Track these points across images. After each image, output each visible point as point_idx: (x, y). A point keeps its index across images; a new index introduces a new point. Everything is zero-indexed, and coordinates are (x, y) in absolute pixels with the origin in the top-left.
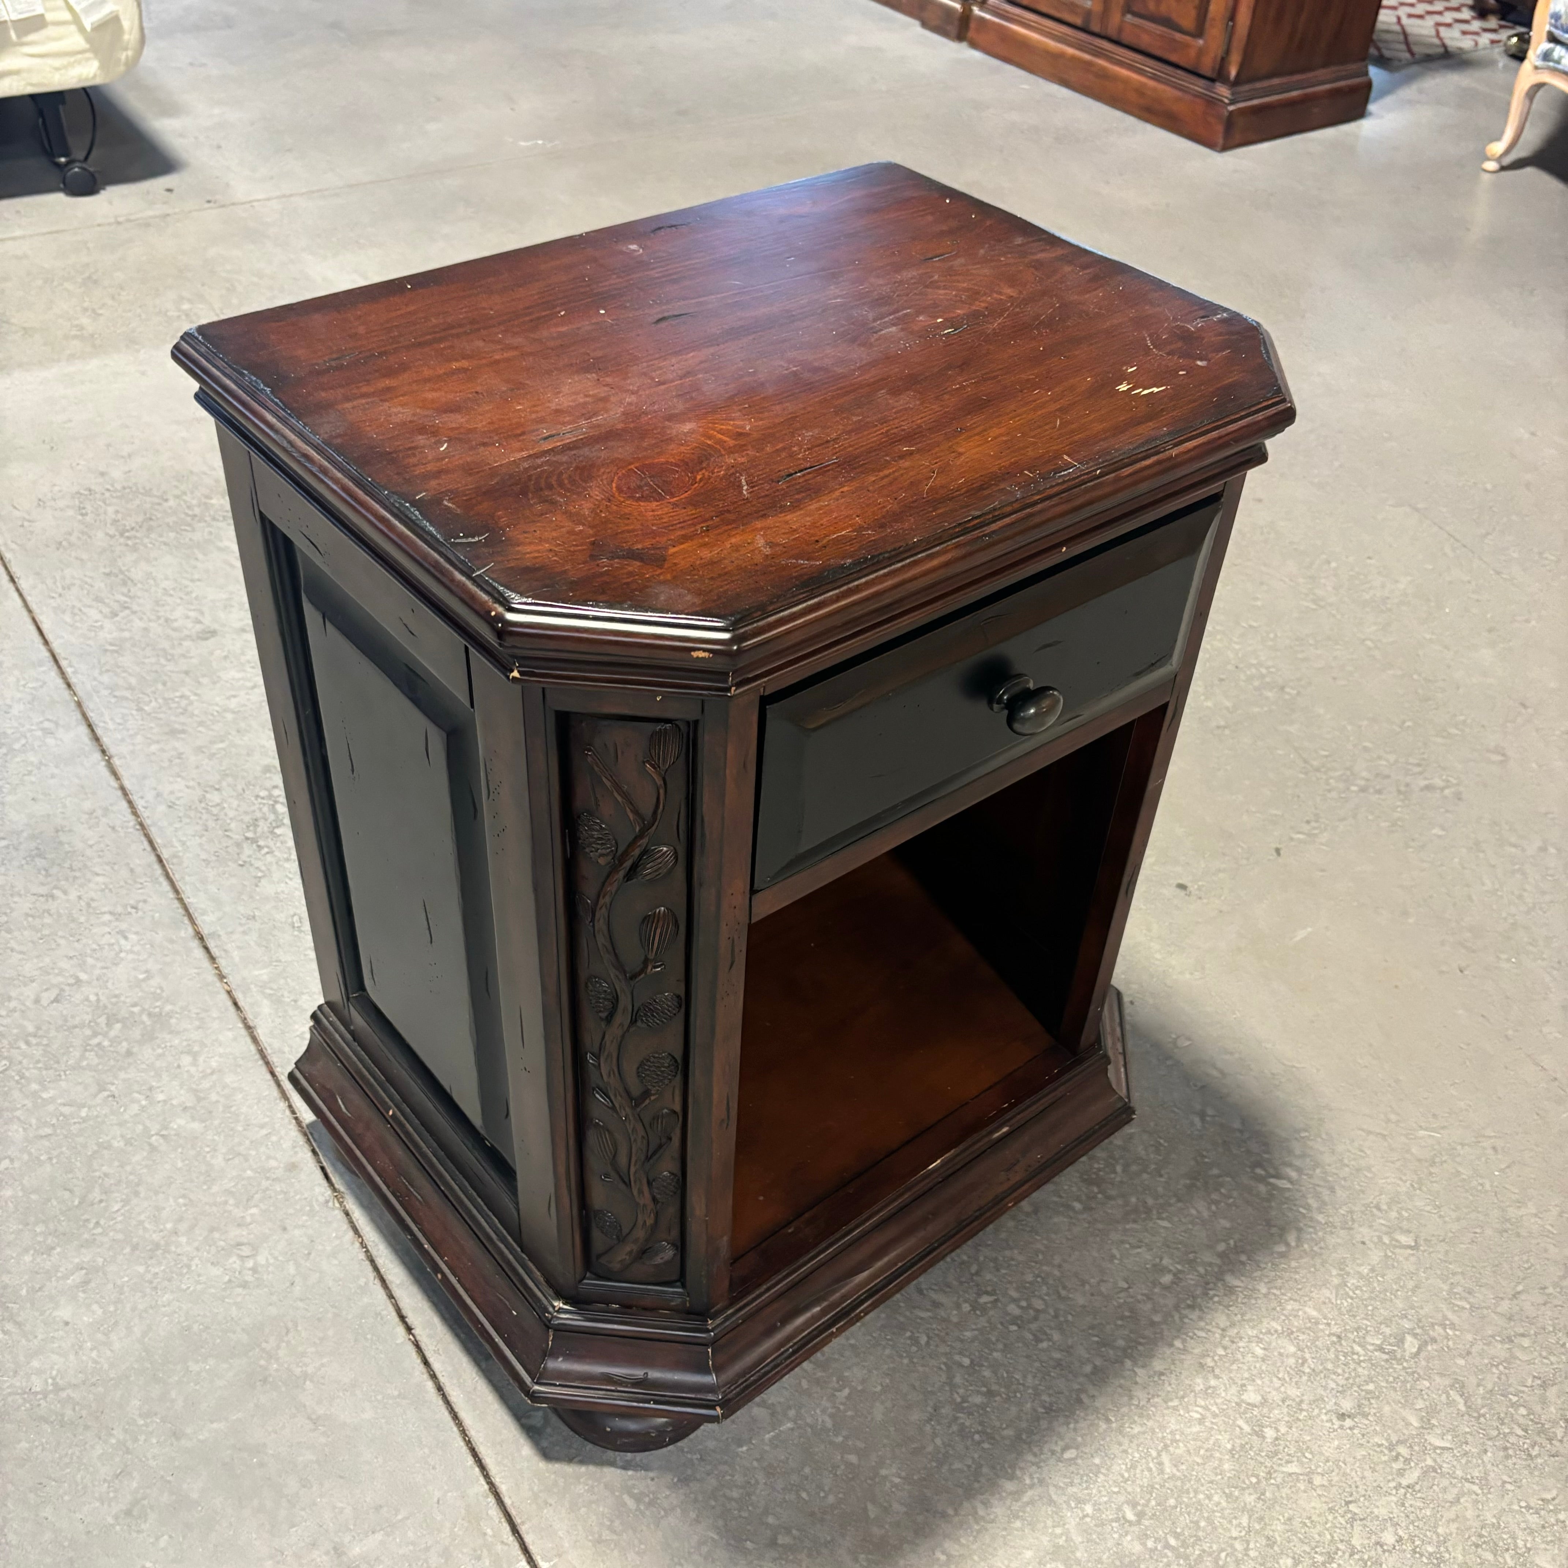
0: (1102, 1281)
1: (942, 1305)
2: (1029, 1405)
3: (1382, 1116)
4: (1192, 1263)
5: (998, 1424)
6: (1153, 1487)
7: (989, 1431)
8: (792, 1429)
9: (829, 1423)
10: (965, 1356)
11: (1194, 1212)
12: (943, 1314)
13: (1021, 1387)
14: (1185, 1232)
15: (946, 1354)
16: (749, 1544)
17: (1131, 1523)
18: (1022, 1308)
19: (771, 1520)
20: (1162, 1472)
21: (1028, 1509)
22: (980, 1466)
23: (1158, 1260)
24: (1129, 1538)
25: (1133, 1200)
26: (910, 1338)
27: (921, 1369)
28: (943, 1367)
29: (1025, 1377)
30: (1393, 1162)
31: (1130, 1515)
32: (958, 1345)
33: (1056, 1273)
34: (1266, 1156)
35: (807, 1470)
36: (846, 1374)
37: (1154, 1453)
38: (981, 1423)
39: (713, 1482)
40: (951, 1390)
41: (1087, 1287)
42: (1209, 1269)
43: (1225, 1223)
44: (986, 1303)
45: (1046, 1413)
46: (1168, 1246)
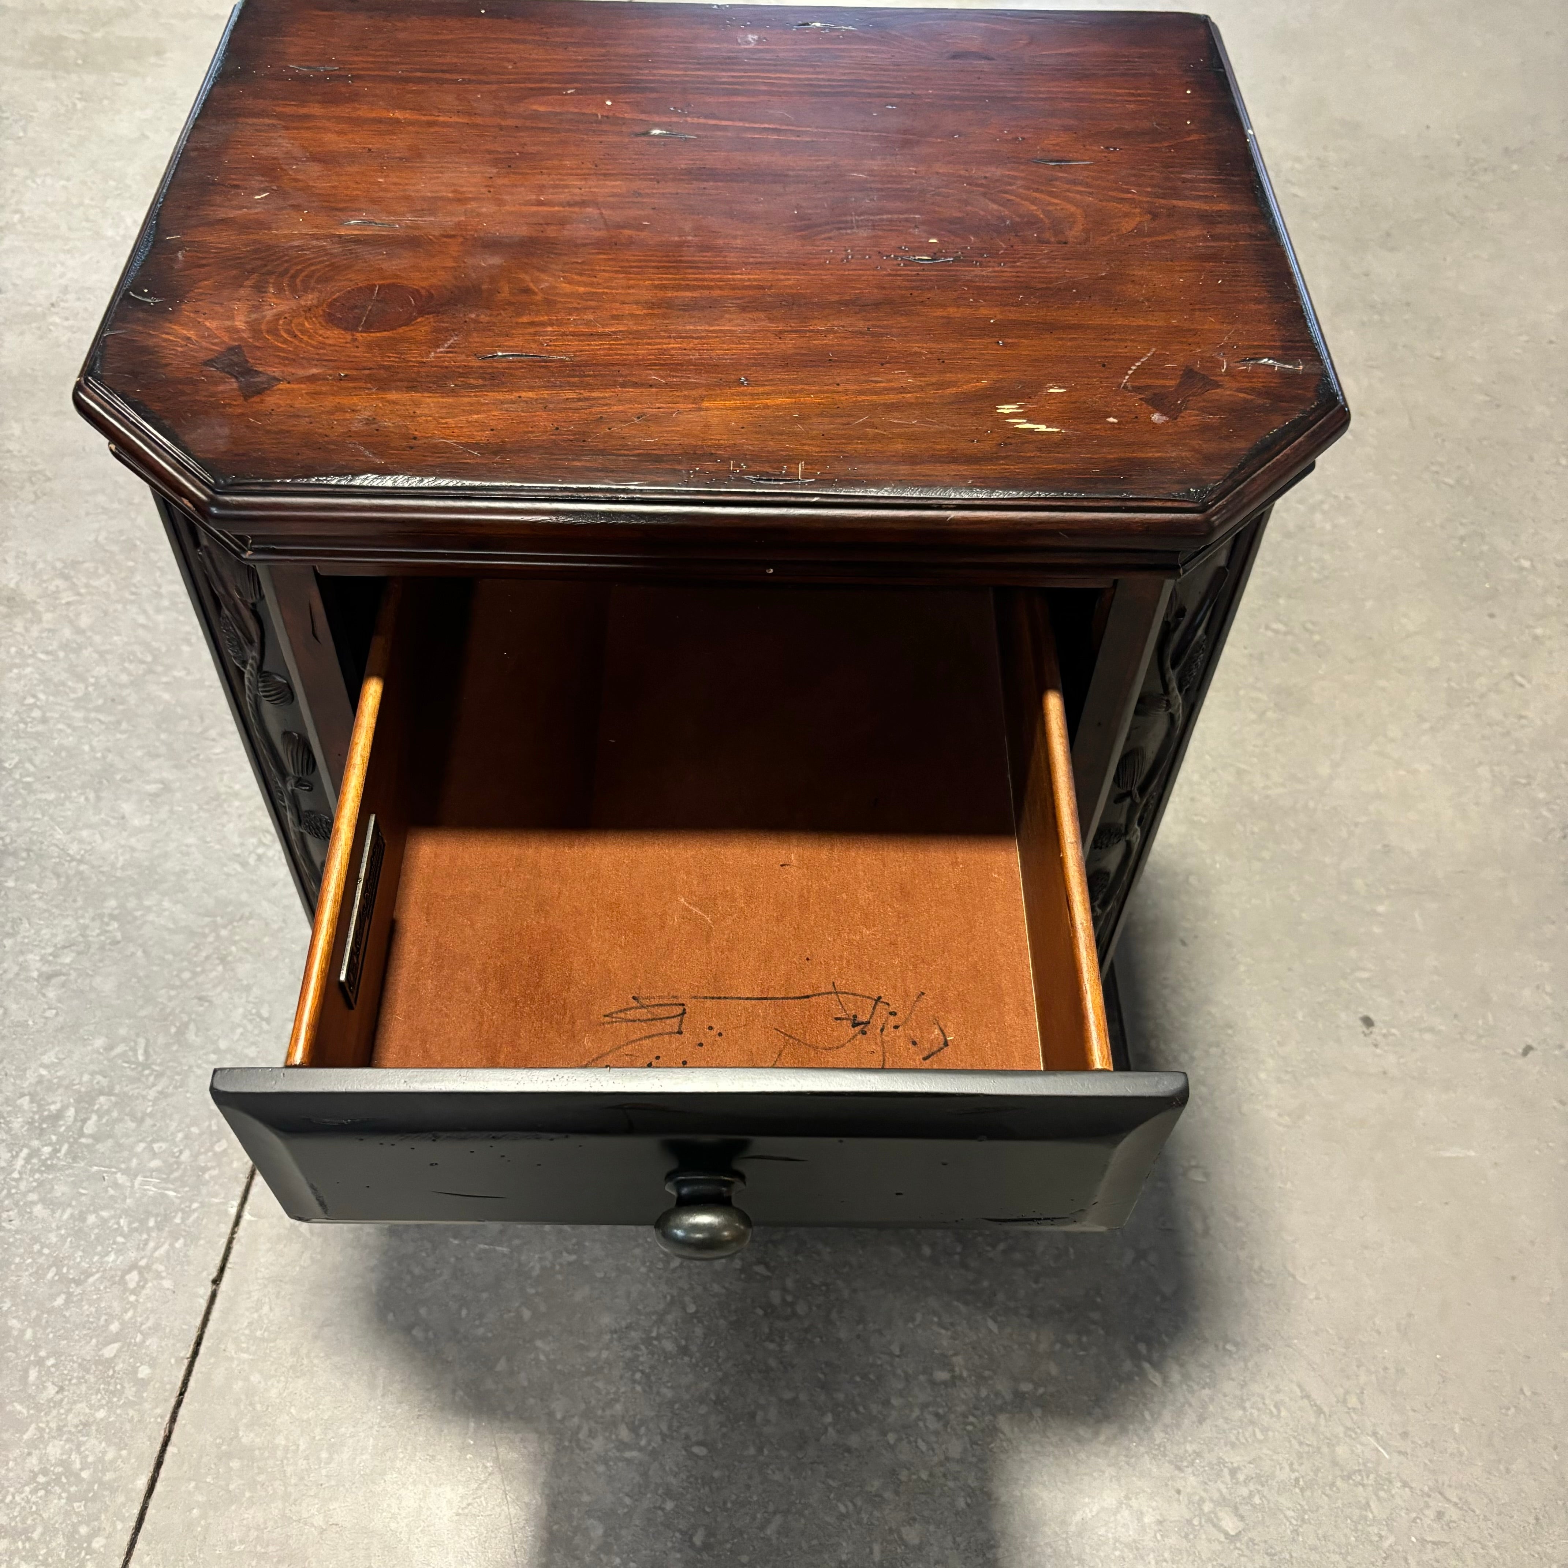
0: (879, 1332)
2: (706, 1385)
3: (1341, 1391)
4: (981, 1380)
5: (665, 1379)
6: (741, 1533)
7: (653, 1378)
8: (504, 1255)
9: (536, 1272)
10: (695, 1303)
11: (1033, 1336)
13: (715, 1366)
14: (1005, 1347)
15: (681, 1289)
16: (390, 1317)
17: (692, 1546)
18: (784, 1300)
19: (423, 1311)
20: (762, 1528)
21: (620, 1464)
22: (617, 1400)
23: (951, 1352)
24: (678, 1556)
25: (986, 1284)
27: (649, 1285)
28: (669, 1298)
29: (727, 1359)
30: (1301, 1443)
31: (698, 1540)
32: (699, 1289)
33: (846, 1294)
34: (1166, 1339)
35: (485, 1295)
36: (587, 1244)
37: (771, 1508)
38: (652, 1368)
39: (410, 1249)
40: (655, 1323)
41: (861, 1327)
42: (992, 1396)
43: (1054, 1370)
44: (757, 1273)
45: (715, 1403)
46: (974, 1348)
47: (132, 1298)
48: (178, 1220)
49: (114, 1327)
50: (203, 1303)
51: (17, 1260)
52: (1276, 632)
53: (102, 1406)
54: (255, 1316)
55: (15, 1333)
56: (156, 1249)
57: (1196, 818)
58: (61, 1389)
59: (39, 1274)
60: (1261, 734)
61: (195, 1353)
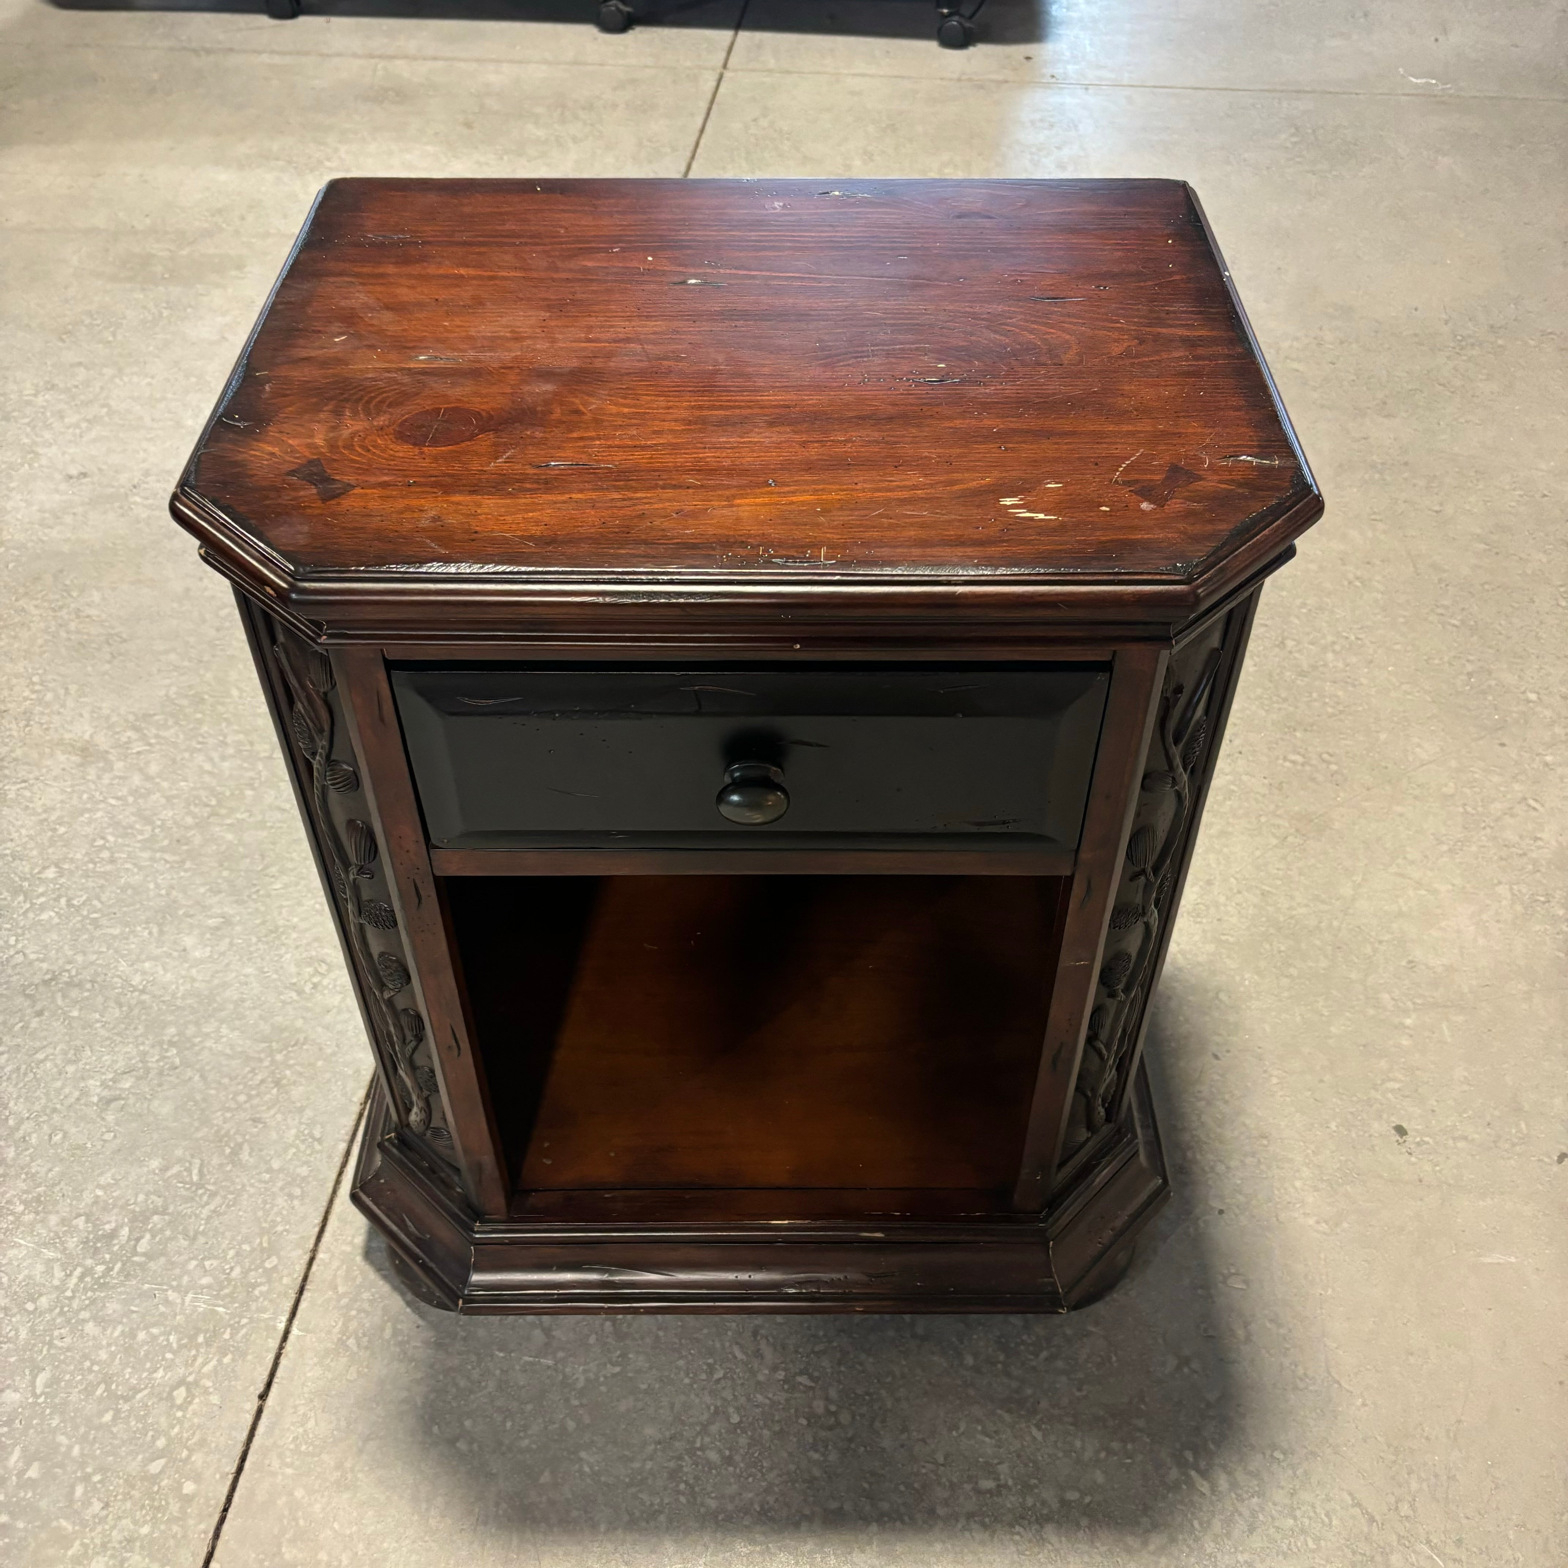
0: (923, 1441)
1: (762, 1358)
2: (750, 1495)
3: (1392, 1500)
4: (1027, 1489)
5: (709, 1489)
7: (697, 1489)
8: (549, 1367)
9: (581, 1384)
10: (739, 1414)
11: (1078, 1444)
12: (756, 1366)
13: (759, 1475)
14: (1050, 1456)
15: (724, 1399)
16: (435, 1429)
18: (827, 1410)
19: (468, 1423)
22: (662, 1512)
23: (996, 1461)
25: (1029, 1392)
26: (709, 1365)
27: (692, 1396)
28: (712, 1408)
29: (771, 1469)
30: (1354, 1553)
32: (743, 1400)
33: (889, 1404)
34: (1212, 1446)
35: (529, 1407)
36: (631, 1356)
38: (697, 1478)
39: (456, 1362)
40: (699, 1433)
41: (904, 1436)
42: (1038, 1505)
43: (1100, 1477)
44: (801, 1383)
45: (759, 1513)
46: (1019, 1456)
47: (179, 1414)
48: (227, 1336)
49: (161, 1443)
50: (249, 1419)
51: (67, 1377)
52: (1294, 762)
53: (145, 1522)
54: (301, 1430)
55: (63, 1449)
56: (204, 1364)
57: (1223, 938)
58: (106, 1505)
59: (88, 1391)
60: (1284, 858)
61: (240, 1469)
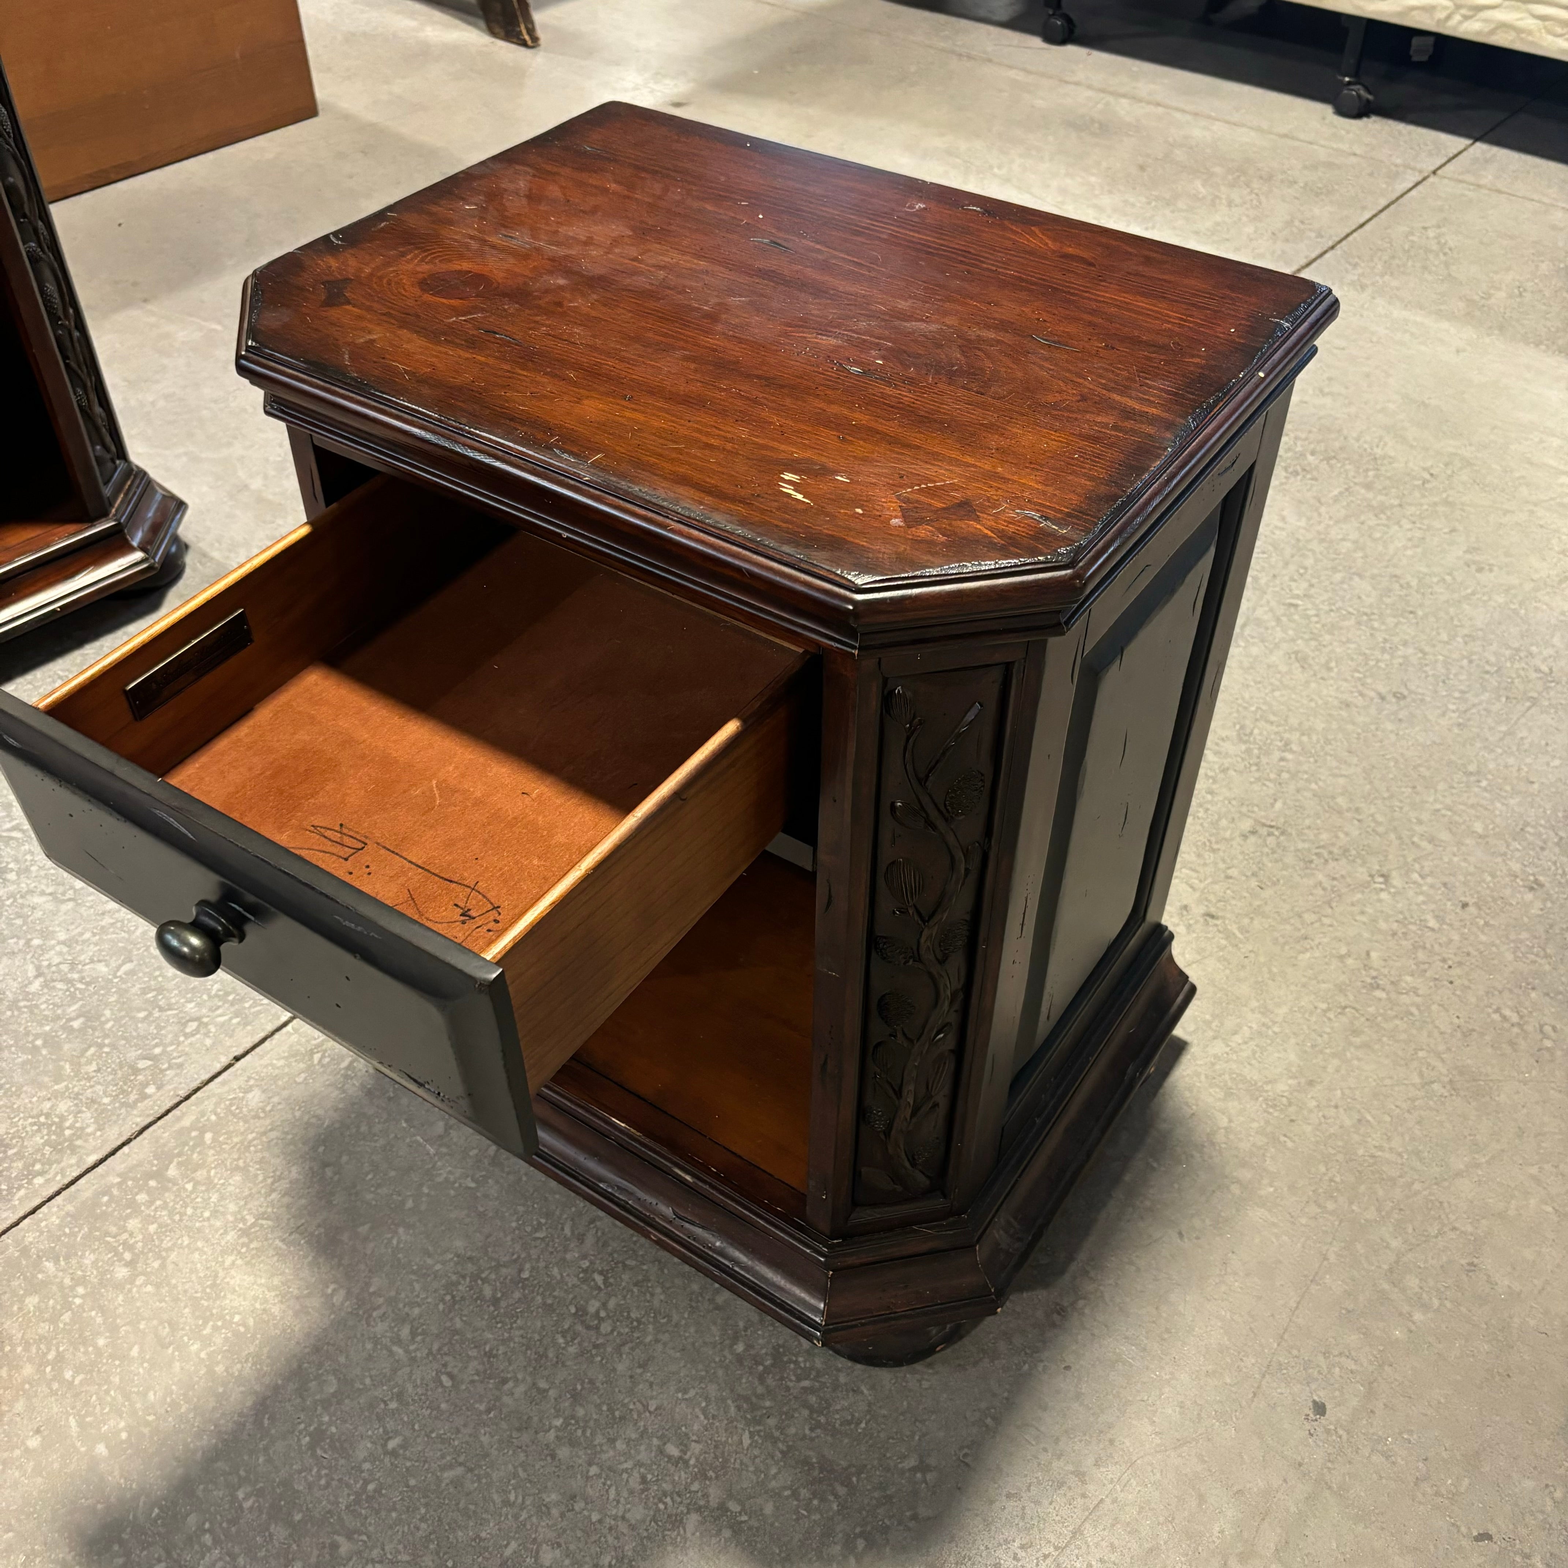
0: (651, 1385)
1: (582, 1243)
2: (490, 1336)
4: (702, 1475)
5: (465, 1312)
6: (425, 1462)
7: (457, 1307)
8: (428, 1154)
9: (440, 1179)
10: (531, 1272)
11: (773, 1471)
12: (572, 1245)
14: (742, 1463)
15: (529, 1255)
16: (321, 1149)
17: (384, 1446)
18: (598, 1312)
19: (345, 1158)
20: (443, 1469)
21: (385, 1352)
22: (419, 1306)
23: (694, 1438)
24: (369, 1445)
25: (768, 1404)
26: (539, 1223)
27: (509, 1238)
28: (515, 1256)
29: (520, 1328)
31: (391, 1444)
32: (542, 1264)
33: (649, 1339)
34: (888, 1550)
35: (393, 1174)
37: (462, 1459)
38: (463, 1298)
39: (371, 1111)
40: (491, 1268)
41: (639, 1371)
42: (700, 1494)
43: (769, 1509)
44: (594, 1280)
45: (485, 1353)
46: (716, 1447)
47: (182, 1039)
48: (247, 1005)
49: (157, 1051)
50: (218, 1067)
51: (141, 975)
52: (1505, 1018)
53: (111, 1096)
54: (241, 1095)
55: (103, 1019)
56: (220, 1016)
57: (1282, 1138)
58: (98, 1070)
59: (144, 991)
60: (1413, 1100)
61: (187, 1098)
